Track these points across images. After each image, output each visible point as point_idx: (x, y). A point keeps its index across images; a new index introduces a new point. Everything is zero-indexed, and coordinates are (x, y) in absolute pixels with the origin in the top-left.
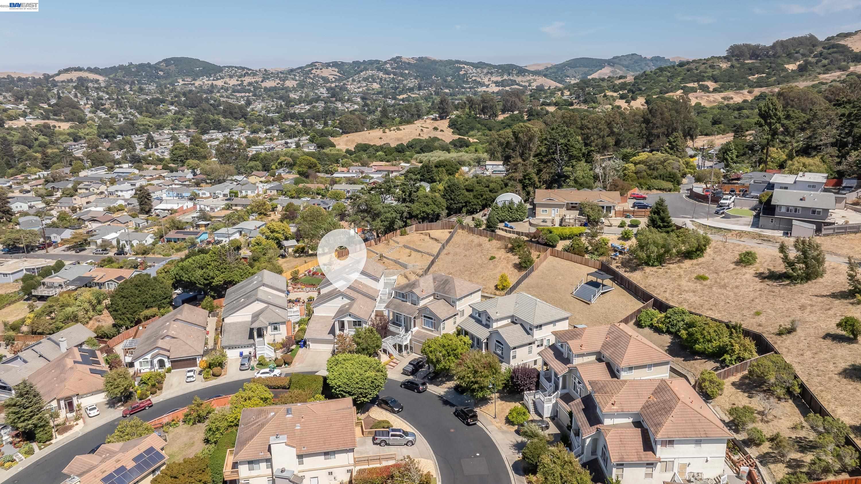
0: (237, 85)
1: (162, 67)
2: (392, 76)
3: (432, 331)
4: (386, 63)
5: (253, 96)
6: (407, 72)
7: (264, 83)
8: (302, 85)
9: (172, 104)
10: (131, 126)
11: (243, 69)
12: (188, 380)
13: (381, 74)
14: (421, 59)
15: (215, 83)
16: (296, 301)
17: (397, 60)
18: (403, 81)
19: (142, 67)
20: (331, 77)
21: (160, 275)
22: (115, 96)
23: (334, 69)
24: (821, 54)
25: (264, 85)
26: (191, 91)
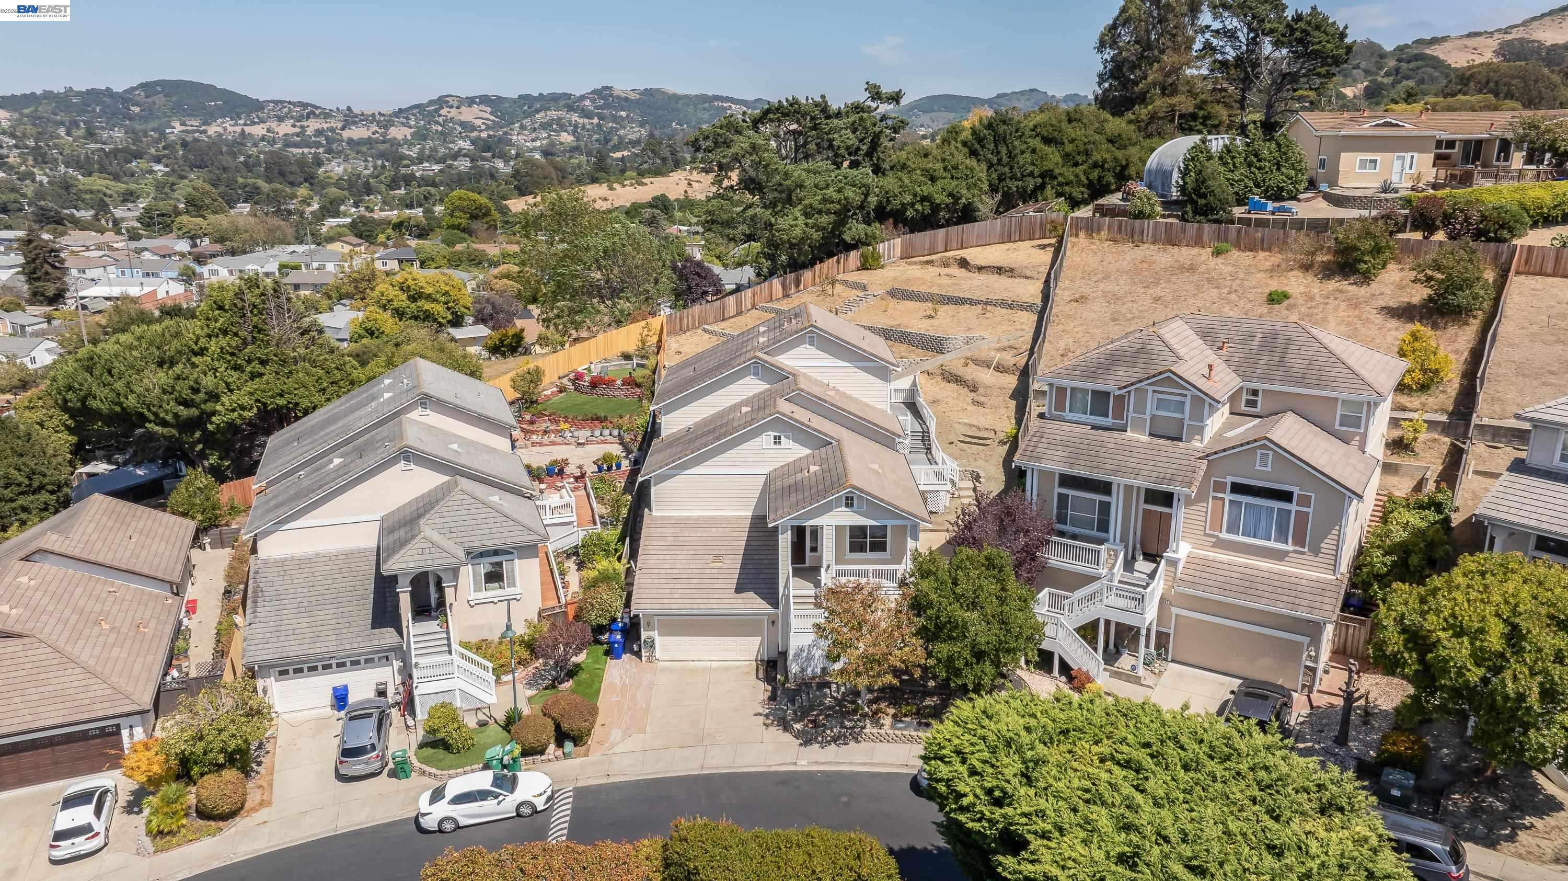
0: (293, 135)
1: (138, 98)
2: (596, 121)
3: (1280, 556)
4: (583, 98)
5: (325, 152)
6: (623, 114)
7: (347, 130)
8: (421, 136)
9: (158, 160)
10: (62, 192)
11: (304, 105)
12: (58, 854)
13: (575, 117)
14: (648, 92)
15: (248, 129)
16: (549, 472)
17: (604, 93)
18: (617, 129)
19: (93, 95)
20: (478, 122)
21: (27, 414)
22: (31, 143)
23: (483, 107)
24: (1397, 71)
25: (346, 134)
26: (196, 140)
